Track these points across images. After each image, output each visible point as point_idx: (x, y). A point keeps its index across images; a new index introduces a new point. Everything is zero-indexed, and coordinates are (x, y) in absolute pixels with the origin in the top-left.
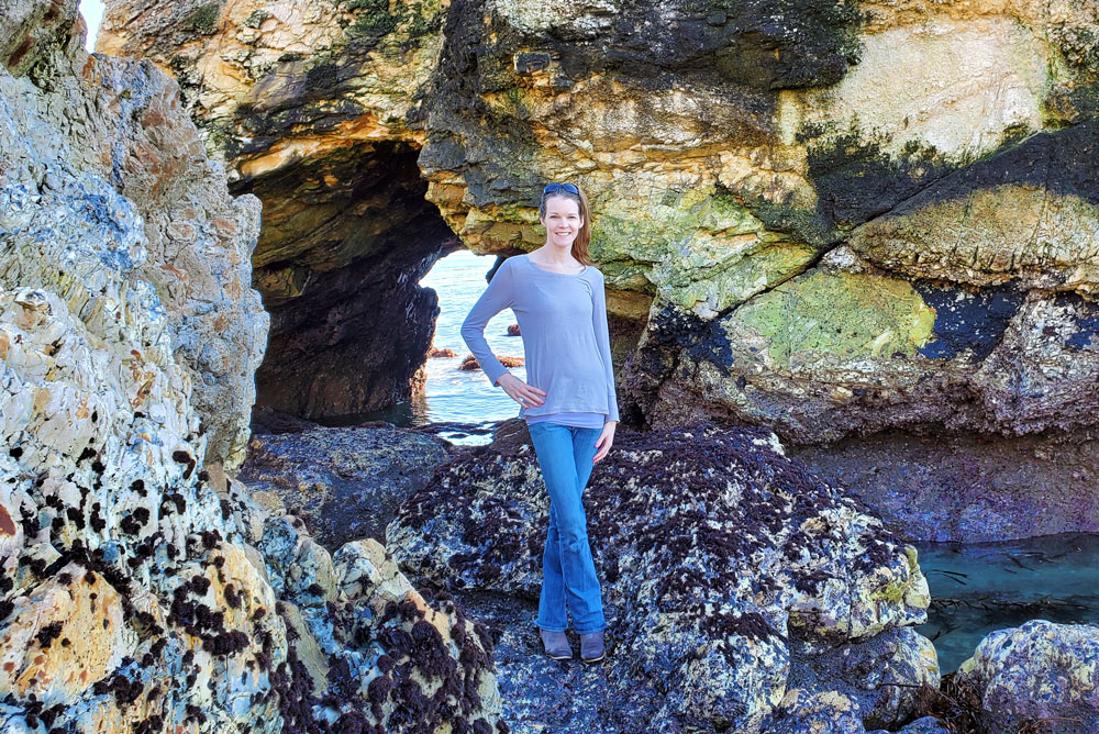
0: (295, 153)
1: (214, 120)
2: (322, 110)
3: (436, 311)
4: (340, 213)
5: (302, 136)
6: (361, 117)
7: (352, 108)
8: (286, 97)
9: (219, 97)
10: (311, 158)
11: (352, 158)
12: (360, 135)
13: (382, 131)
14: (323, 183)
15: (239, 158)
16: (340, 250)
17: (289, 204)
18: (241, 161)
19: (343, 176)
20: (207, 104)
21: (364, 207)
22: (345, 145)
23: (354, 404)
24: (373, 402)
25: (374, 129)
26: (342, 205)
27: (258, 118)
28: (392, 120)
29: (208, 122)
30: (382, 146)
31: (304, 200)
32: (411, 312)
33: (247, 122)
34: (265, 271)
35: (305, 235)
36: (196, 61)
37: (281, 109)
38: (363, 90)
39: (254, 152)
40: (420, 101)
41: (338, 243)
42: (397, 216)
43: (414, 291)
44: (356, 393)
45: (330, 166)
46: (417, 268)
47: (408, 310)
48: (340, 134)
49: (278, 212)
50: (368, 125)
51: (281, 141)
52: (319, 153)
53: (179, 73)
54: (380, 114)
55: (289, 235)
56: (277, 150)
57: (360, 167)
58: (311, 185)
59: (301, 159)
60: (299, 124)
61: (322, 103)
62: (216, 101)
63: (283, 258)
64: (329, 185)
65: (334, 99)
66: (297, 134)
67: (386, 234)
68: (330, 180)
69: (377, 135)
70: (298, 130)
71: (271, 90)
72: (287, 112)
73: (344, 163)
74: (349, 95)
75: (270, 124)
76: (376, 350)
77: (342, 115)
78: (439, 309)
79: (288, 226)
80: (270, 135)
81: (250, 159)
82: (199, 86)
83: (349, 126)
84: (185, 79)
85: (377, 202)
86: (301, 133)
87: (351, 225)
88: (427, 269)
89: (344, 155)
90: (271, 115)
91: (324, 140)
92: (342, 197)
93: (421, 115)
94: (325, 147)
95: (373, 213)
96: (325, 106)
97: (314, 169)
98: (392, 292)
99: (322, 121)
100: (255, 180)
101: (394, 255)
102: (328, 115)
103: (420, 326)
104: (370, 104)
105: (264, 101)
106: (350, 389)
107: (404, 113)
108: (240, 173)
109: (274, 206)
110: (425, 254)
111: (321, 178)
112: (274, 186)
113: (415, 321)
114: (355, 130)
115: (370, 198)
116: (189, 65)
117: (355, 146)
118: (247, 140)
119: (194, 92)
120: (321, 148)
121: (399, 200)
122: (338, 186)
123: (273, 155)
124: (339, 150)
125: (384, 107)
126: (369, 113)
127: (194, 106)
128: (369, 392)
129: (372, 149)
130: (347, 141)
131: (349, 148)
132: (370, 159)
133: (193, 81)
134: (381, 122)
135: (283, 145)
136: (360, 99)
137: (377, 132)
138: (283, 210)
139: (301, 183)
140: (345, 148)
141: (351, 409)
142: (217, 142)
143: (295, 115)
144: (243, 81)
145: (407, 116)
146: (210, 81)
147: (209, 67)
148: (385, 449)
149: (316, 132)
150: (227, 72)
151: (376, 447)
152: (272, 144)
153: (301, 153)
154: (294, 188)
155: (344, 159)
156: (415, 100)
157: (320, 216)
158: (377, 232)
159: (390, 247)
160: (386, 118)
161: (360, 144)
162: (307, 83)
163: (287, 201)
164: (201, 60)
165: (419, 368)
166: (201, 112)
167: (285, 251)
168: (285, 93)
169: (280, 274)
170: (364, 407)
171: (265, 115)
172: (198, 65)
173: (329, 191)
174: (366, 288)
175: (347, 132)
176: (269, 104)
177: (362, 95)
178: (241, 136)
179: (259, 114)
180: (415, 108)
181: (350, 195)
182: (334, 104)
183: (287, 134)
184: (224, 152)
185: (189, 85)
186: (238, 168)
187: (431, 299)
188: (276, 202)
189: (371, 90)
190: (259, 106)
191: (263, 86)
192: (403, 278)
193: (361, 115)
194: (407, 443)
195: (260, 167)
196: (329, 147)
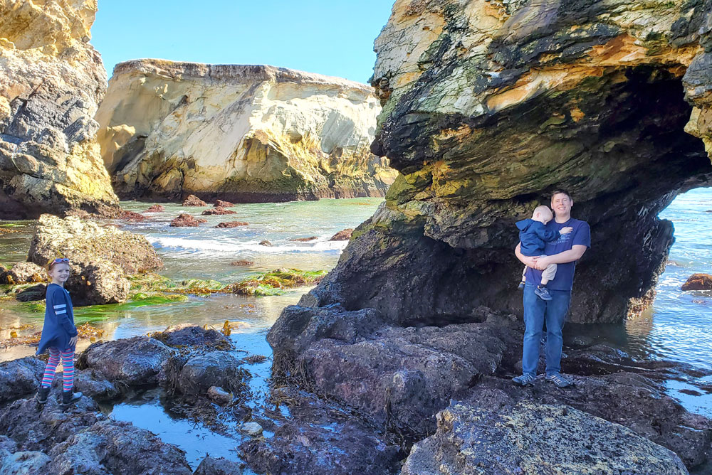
0: (541, 85)
1: (471, 58)
2: (573, 35)
3: (671, 240)
4: (586, 149)
5: (549, 67)
6: (614, 39)
7: (605, 30)
8: (538, 25)
9: (479, 36)
10: (557, 90)
11: (601, 90)
12: (612, 61)
13: (638, 54)
14: (569, 118)
15: (486, 93)
16: (584, 185)
17: (534, 140)
18: (488, 95)
19: (590, 111)
20: (466, 44)
21: (611, 144)
22: (594, 75)
23: (589, 316)
24: (606, 315)
25: (629, 52)
26: (589, 141)
27: (508, 51)
28: (652, 36)
29: (466, 60)
30: (637, 73)
31: (549, 135)
32: (647, 241)
33: (497, 56)
34: (514, 202)
35: (549, 171)
36: (464, 7)
37: (530, 39)
38: (621, 8)
39: (502, 86)
40: (693, 9)
41: (584, 178)
42: (645, 154)
43: (653, 223)
44: (591, 308)
45: (577, 98)
46: (658, 203)
47: (646, 239)
48: (589, 62)
49: (522, 147)
50: (622, 48)
51: (527, 73)
52: (566, 84)
53: (449, 20)
54: (637, 33)
55: (534, 170)
56: (524, 83)
57: (609, 99)
58: (557, 119)
59: (546, 91)
60: (547, 53)
61: (573, 29)
62: (476, 40)
63: (529, 192)
64: (575, 120)
65: (586, 22)
66: (545, 64)
67: (630, 172)
68: (576, 114)
69: (631, 59)
70: (544, 60)
71: (523, 21)
72: (536, 42)
73: (591, 95)
74: (603, 16)
75: (518, 55)
76: (613, 273)
77: (593, 39)
78: (674, 238)
79: (533, 162)
80: (517, 67)
81: (497, 94)
82: (464, 30)
83: (600, 51)
84: (453, 24)
85: (625, 139)
86: (548, 63)
87: (598, 162)
88: (666, 203)
89: (592, 86)
90: (520, 46)
91: (573, 70)
92: (589, 132)
93: (691, 26)
94: (572, 77)
95: (620, 151)
96: (577, 31)
97: (560, 102)
98: (632, 223)
99: (571, 48)
100: (499, 114)
101: (637, 192)
102: (578, 41)
103: (655, 253)
104: (627, 22)
105: (515, 33)
106: (587, 303)
107: (669, 28)
108: (485, 108)
109: (519, 141)
110: (666, 190)
111: (567, 113)
112: (517, 121)
113: (650, 249)
114: (607, 55)
115: (619, 135)
116: (458, 11)
117: (606, 76)
118: (495, 74)
119: (459, 35)
120: (568, 79)
121: (649, 137)
122: (585, 121)
123: (520, 88)
124: (587, 80)
125: (644, 23)
126: (625, 34)
127: (456, 47)
128: (603, 308)
129: (625, 79)
130: (597, 69)
131: (598, 77)
132: (621, 92)
133: (460, 25)
134: (638, 42)
135: (529, 78)
136: (615, 19)
137: (633, 54)
138: (527, 146)
139: (547, 119)
140: (594, 78)
141: (586, 319)
142: (468, 78)
143: (544, 44)
144: (501, 19)
145: (672, 30)
146: (474, 24)
147: (475, 10)
148: (600, 465)
149: (563, 61)
150: (488, 13)
151: (588, 459)
152: (517, 77)
153: (547, 85)
154: (540, 122)
155: (593, 91)
156: (685, 10)
157: (567, 151)
158: (623, 170)
159: (635, 184)
160: (644, 35)
161: (611, 73)
162: (560, 9)
163: (532, 136)
164: (469, 6)
165: (650, 288)
166: (462, 52)
167: (531, 185)
168: (536, 23)
169: (527, 205)
170: (598, 319)
171: (515, 47)
172: (466, 10)
173: (574, 126)
174: (608, 220)
175: (598, 59)
176: (519, 35)
177: (619, 13)
178: (489, 70)
179: (509, 47)
180: (685, 19)
181: (596, 130)
182: (587, 28)
183: (535, 65)
184: (473, 87)
185: (455, 29)
186: (484, 103)
187: (667, 231)
188: (520, 137)
189: (630, 6)
190: (509, 38)
191: (516, 18)
192: (644, 211)
193: (614, 36)
194: (631, 457)
195: (505, 101)
196: (577, 77)
